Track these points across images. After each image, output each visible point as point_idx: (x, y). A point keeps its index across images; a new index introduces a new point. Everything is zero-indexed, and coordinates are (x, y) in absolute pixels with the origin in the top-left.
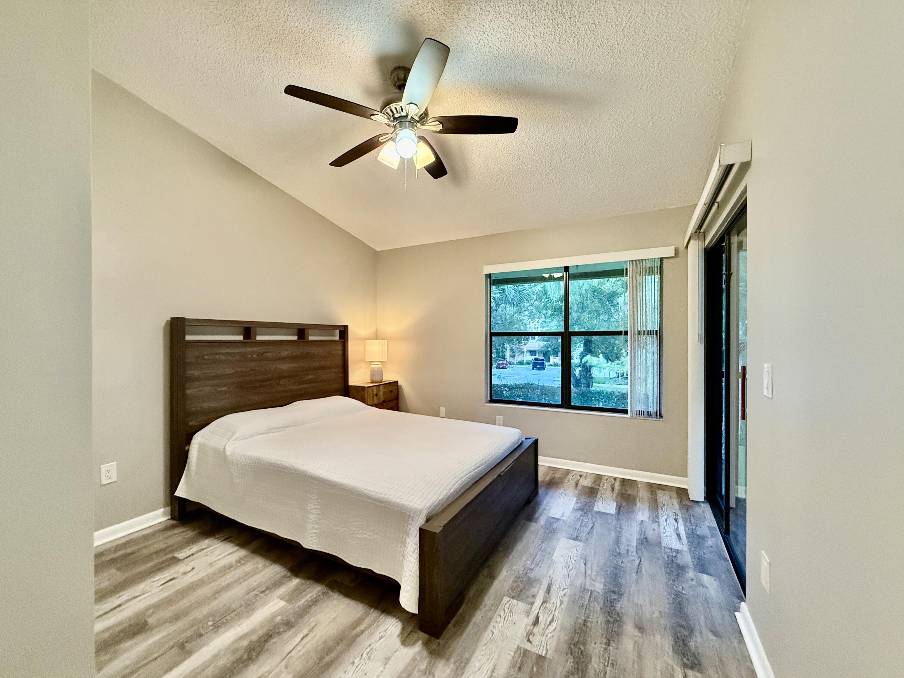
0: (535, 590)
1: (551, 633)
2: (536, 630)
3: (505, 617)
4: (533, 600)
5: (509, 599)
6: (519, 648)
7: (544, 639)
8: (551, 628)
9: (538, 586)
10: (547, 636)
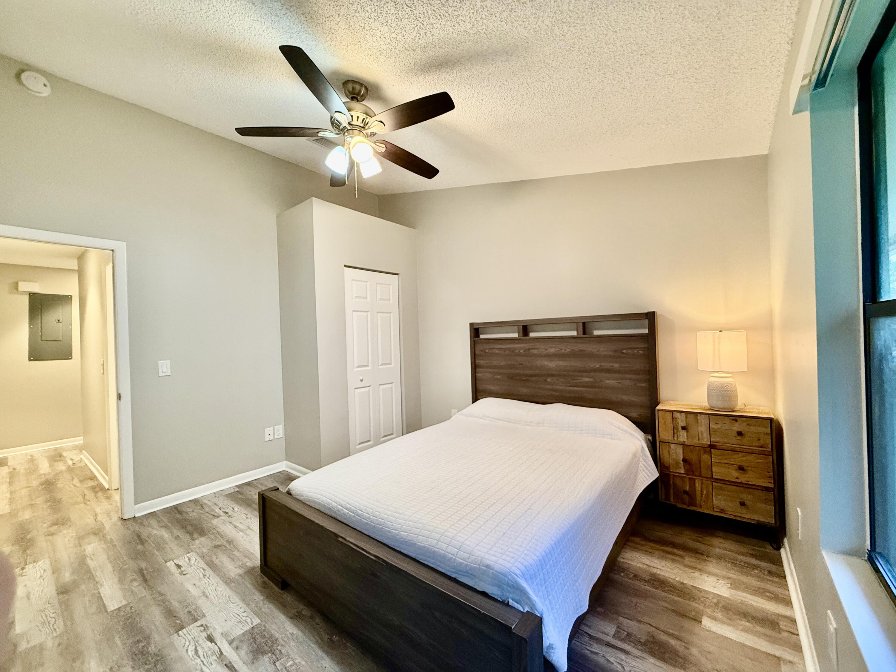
0: (243, 653)
1: (188, 646)
2: (205, 634)
3: (239, 616)
4: (234, 644)
5: (254, 624)
6: (204, 616)
7: (190, 638)
8: (191, 648)
9: (246, 658)
10: (189, 642)
